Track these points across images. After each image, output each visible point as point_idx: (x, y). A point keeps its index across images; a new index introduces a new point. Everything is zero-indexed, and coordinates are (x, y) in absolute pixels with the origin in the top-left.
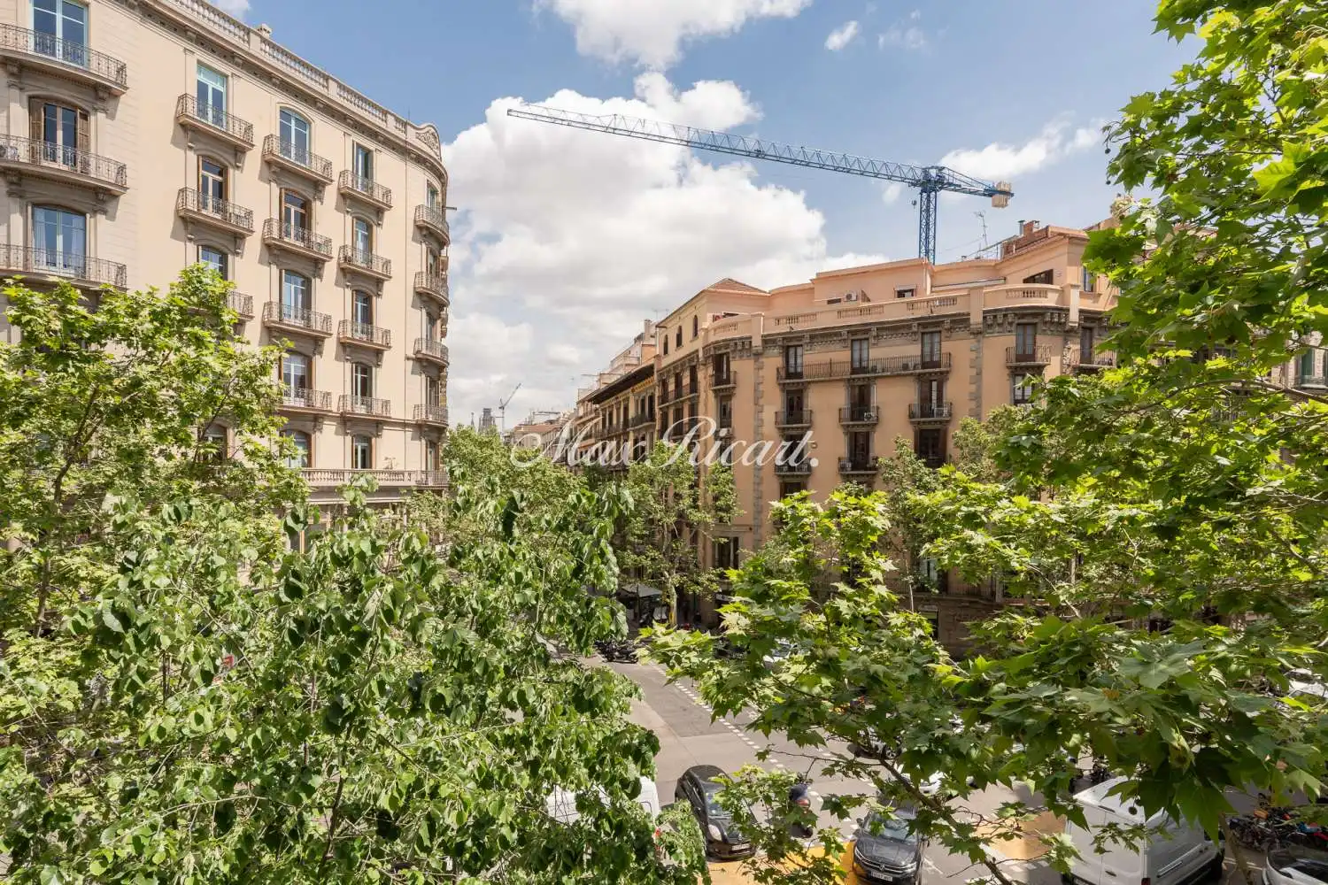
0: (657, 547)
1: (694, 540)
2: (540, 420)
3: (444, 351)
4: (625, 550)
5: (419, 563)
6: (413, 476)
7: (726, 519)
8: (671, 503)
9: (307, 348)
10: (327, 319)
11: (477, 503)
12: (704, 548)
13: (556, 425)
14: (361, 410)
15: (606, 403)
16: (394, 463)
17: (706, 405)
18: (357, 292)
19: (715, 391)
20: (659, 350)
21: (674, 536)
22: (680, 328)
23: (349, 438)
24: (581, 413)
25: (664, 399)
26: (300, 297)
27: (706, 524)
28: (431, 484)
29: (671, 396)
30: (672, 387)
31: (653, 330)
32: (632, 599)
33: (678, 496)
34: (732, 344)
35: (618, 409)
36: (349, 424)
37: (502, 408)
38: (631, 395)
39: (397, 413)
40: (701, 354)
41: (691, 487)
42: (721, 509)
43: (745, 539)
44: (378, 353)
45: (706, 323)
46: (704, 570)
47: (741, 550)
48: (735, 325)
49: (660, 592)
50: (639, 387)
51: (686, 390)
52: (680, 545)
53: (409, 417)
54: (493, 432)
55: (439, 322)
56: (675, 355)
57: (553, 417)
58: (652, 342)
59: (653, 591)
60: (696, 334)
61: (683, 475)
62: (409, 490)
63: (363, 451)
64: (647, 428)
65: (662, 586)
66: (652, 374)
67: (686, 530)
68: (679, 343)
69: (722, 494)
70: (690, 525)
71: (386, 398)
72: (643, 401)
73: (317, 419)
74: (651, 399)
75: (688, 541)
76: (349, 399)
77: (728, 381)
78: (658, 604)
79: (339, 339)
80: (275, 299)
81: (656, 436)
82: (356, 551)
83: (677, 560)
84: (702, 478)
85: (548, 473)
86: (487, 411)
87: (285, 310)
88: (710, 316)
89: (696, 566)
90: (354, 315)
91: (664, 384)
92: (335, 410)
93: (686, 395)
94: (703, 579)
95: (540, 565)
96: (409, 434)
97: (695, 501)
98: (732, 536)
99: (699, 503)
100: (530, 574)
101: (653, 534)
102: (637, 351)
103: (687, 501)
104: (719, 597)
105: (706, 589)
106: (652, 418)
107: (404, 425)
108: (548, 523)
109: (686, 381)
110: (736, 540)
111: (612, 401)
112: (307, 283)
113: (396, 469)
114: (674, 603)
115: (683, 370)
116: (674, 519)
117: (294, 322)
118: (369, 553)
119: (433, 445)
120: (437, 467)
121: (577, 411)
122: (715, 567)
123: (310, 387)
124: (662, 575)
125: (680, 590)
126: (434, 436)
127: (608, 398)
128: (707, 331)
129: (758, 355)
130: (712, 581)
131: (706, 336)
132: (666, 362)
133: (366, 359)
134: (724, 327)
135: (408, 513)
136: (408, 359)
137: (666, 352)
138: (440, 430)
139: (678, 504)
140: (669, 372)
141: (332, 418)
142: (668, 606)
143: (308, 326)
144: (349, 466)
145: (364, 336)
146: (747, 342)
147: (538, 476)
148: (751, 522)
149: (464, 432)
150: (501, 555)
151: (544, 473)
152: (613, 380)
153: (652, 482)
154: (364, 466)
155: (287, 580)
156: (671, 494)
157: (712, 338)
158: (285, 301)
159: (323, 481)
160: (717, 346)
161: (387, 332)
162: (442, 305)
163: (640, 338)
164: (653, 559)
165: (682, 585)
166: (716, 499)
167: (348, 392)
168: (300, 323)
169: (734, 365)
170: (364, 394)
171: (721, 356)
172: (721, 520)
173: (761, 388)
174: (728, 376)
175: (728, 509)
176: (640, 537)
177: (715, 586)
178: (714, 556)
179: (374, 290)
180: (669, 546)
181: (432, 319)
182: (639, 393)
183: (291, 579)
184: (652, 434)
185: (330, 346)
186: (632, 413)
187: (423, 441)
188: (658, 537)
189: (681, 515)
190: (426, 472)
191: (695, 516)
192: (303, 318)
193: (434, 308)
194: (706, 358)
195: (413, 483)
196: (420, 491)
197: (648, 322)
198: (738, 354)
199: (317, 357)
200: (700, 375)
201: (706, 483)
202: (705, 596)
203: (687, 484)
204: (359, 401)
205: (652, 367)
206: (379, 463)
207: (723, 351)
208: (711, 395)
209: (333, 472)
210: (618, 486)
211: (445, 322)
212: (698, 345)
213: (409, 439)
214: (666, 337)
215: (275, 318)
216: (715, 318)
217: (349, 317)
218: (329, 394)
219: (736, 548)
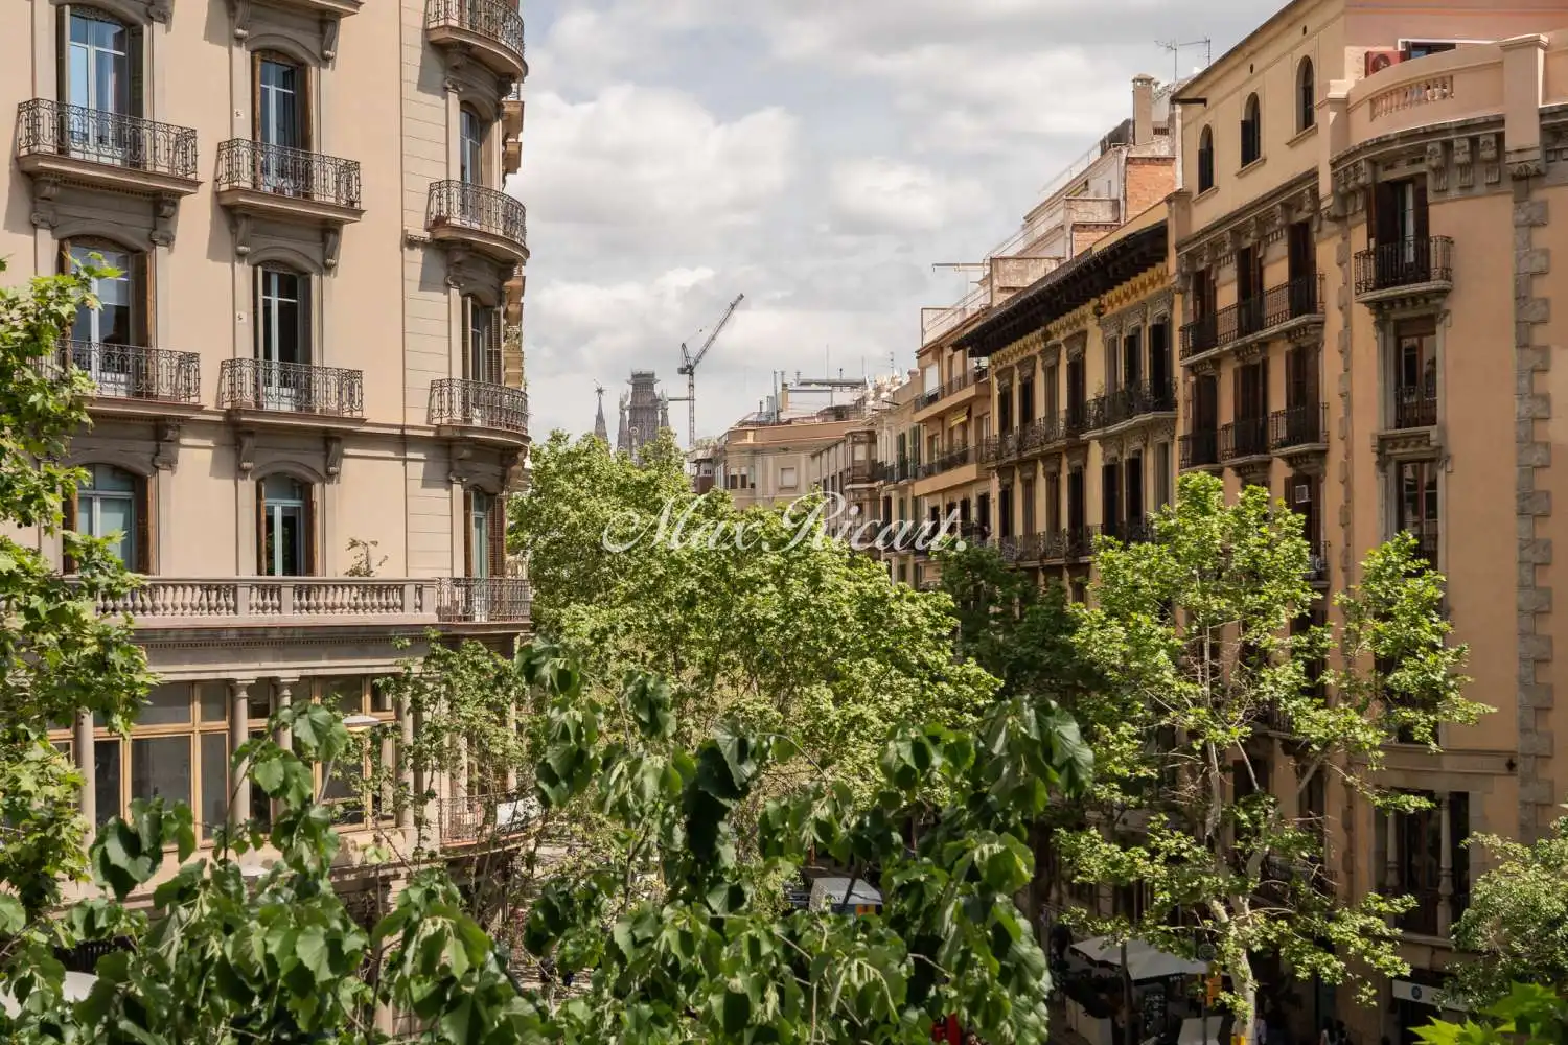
0: (1187, 821)
1: (1313, 798)
2: (804, 406)
3: (514, 213)
4: (1081, 826)
5: (463, 1015)
6: (429, 594)
7: (1421, 732)
8: (1232, 678)
9: (133, 230)
10: (186, 138)
11: (607, 764)
12: (1348, 827)
13: (855, 424)
14: (280, 401)
15: (1014, 353)
16: (376, 555)
17: (1345, 351)
18: (265, 55)
19: (1377, 306)
20: (1180, 176)
21: (1243, 788)
22: (1254, 103)
23: (248, 486)
24: (932, 384)
25: (1203, 332)
26: (111, 80)
27: (1355, 750)
28: (480, 618)
29: (1227, 325)
30: (1227, 296)
31: (1161, 112)
32: (1102, 984)
33: (1255, 657)
34: (1434, 145)
35: (1051, 372)
36: (248, 442)
37: (688, 370)
38: (1091, 324)
39: (381, 407)
40: (1325, 185)
41: (1299, 626)
42: (1406, 700)
43: (1494, 799)
44: (327, 231)
45: (1343, 81)
46: (1350, 901)
47: (1476, 838)
48: (1445, 81)
49: (1200, 967)
50: (1117, 300)
51: (1276, 305)
52: (1267, 811)
53: (416, 419)
54: (662, 454)
55: (497, 129)
56: (1236, 190)
57: (844, 398)
58: (1161, 148)
59: (1172, 964)
60: (1307, 119)
61: (1271, 589)
62: (417, 635)
63: (289, 522)
64: (1145, 430)
65: (1206, 944)
66: (1160, 255)
67: (1284, 766)
68: (1251, 150)
69: (1408, 648)
70: (1297, 749)
71: (349, 365)
72: (1132, 343)
73: (162, 432)
74: (1160, 333)
75: (1291, 803)
76: (248, 371)
77: (1422, 271)
78: (1196, 1008)
79: (218, 195)
80: (48, 92)
81: (1176, 453)
82: (285, 965)
83: (1254, 867)
84: (1339, 597)
85: (829, 579)
86: (643, 382)
87: (75, 123)
88: (1354, 56)
89: (1320, 885)
90: (258, 123)
91: (1202, 286)
92: (209, 403)
93: (1278, 320)
94: (1346, 928)
95: (801, 969)
96: (417, 470)
97: (1314, 669)
98: (1443, 786)
99: (1329, 678)
100: (772, 996)
101: (1171, 779)
102: (1108, 183)
103: (1288, 673)
104: (1403, 992)
105: (1355, 963)
106: (1163, 396)
107: (402, 441)
108: (824, 828)
109: (1277, 273)
110: (1459, 803)
111: (1030, 344)
112: (131, 38)
113: (381, 573)
114: (1246, 1004)
115: (1264, 239)
116: (1239, 732)
117: (97, 156)
118: (325, 974)
119: (484, 499)
120: (497, 565)
121: (918, 377)
122: (1384, 891)
123: (144, 340)
124: (1206, 913)
125: (1266, 963)
126: (486, 472)
127: (1018, 334)
128: (1344, 106)
129: (1526, 180)
130: (1378, 939)
131: (1343, 126)
132: (1206, 213)
133: (291, 249)
134: (1405, 92)
135: (417, 707)
136: (410, 243)
137: (1206, 180)
138: (507, 455)
139: (1255, 680)
140: (1216, 246)
141: (202, 428)
142: (1227, 1014)
143: (135, 163)
144: (249, 570)
145: (288, 185)
146: (1486, 136)
147: (798, 589)
148: (1507, 740)
149: (571, 456)
150: (686, 940)
151: (815, 580)
152: (1032, 275)
153: (1165, 609)
154: (291, 567)
155: (111, 1026)
156: (1231, 647)
157: (1365, 130)
158: (77, 95)
159: (175, 613)
160: (1381, 152)
161: (349, 169)
162: (506, 76)
163: (1118, 138)
164: (1174, 860)
165: (1272, 948)
166: (1386, 665)
167: (246, 351)
168: (112, 156)
169: (1445, 217)
170: (287, 354)
171: (1398, 186)
172: (1405, 733)
173: (1541, 288)
174: (1423, 252)
175: (1429, 697)
176: (1128, 786)
177: (1386, 958)
178: (1381, 854)
179: (311, 41)
180: (1228, 818)
181: (477, 122)
182: (1119, 316)
183: (124, 1025)
184: (1165, 448)
185: (195, 216)
186: (1096, 382)
187: (458, 489)
188: (1189, 788)
189: (1267, 717)
190: (466, 583)
191: (1314, 722)
192: (120, 141)
193: (484, 89)
194: (1344, 198)
195: (429, 616)
196: (452, 641)
197: (1143, 85)
198: (1456, 179)
199: (161, 250)
200: (1326, 253)
201: (1352, 612)
202: (1352, 987)
203: (1285, 616)
204: (275, 376)
205: (1159, 232)
206: (334, 559)
207: (1402, 171)
208: (1363, 319)
209: (208, 587)
210: (1043, 711)
211: (514, 125)
212: (1318, 153)
213: (416, 485)
214: (1207, 134)
215: (48, 146)
216: (1374, 64)
217: (244, 131)
218: (192, 357)
219: (1460, 830)
